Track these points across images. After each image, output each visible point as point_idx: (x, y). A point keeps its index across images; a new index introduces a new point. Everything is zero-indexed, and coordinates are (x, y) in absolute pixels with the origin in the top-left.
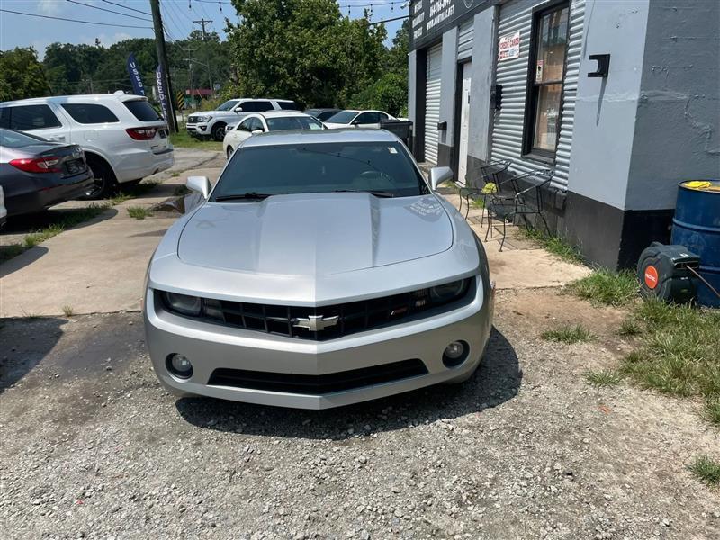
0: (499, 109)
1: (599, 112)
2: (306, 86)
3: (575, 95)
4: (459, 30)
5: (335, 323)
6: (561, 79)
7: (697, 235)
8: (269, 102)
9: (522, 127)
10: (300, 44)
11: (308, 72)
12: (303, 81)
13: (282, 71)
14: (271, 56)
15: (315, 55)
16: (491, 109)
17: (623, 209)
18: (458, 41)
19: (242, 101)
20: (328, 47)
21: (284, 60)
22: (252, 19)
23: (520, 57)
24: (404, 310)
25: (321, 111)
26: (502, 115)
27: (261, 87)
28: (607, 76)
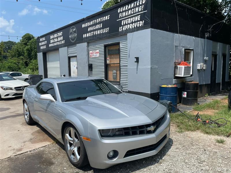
0: (92, 70)
1: (137, 71)
3: (127, 67)
4: (68, 48)
6: (119, 63)
7: (168, 97)
9: (104, 75)
16: (89, 70)
17: (150, 93)
18: (68, 51)
23: (99, 57)
26: (93, 72)
28: (138, 62)
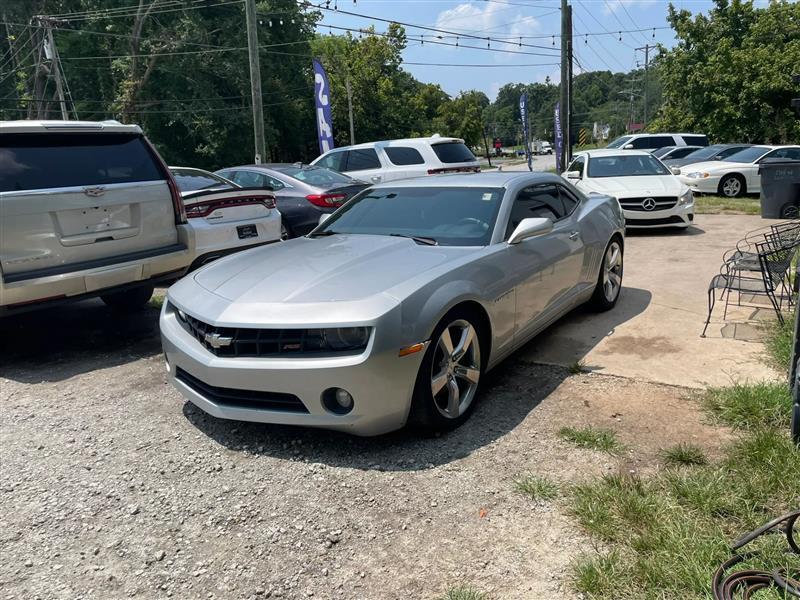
2: (752, 115)
5: (228, 344)
8: (671, 137)
10: (750, 64)
11: (757, 97)
12: (748, 109)
13: (719, 98)
14: (707, 81)
15: (769, 76)
19: (635, 136)
20: (791, 65)
21: (726, 84)
22: (692, 40)
24: (297, 346)
25: (725, 146)
27: (690, 119)
